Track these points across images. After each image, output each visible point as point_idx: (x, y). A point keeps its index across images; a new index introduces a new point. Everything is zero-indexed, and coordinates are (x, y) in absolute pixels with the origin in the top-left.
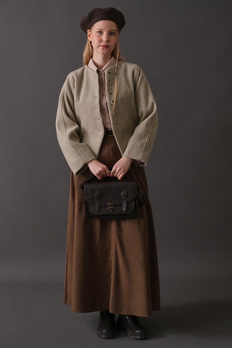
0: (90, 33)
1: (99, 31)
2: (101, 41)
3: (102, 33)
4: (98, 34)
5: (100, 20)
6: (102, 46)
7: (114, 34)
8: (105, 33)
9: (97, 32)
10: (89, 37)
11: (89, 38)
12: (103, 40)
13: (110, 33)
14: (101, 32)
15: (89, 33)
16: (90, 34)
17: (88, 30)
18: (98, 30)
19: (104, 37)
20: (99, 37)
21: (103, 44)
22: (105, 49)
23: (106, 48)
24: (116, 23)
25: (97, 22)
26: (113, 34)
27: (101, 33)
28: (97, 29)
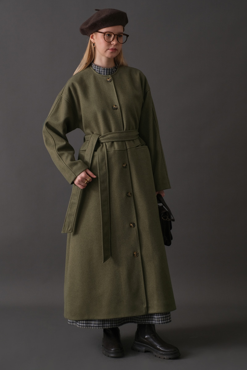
6: (111, 49)
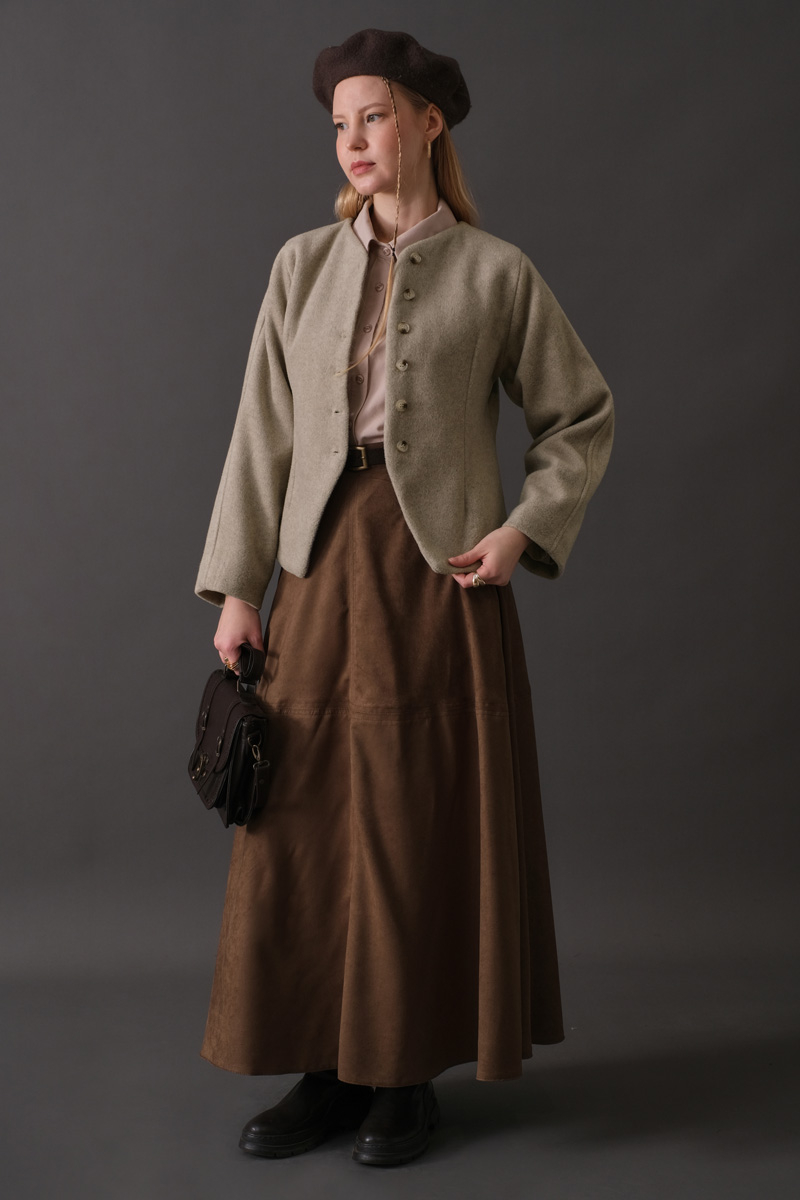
7: (381, 116)
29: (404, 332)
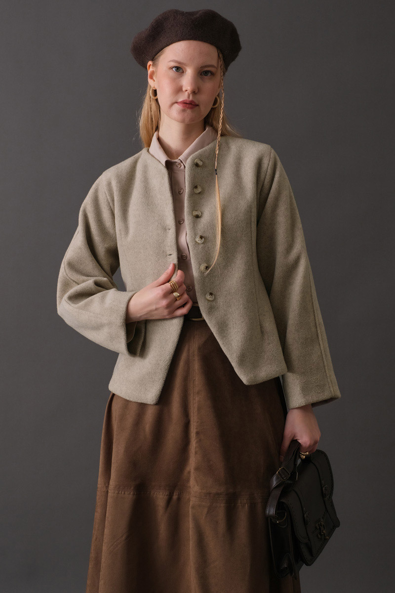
0: (154, 70)
1: (176, 67)
2: (179, 90)
3: (183, 72)
4: (173, 73)
5: (179, 40)
7: (213, 74)
8: (189, 72)
9: (171, 68)
10: (152, 78)
11: (150, 81)
12: (184, 89)
13: (203, 73)
14: (179, 69)
15: (150, 70)
16: (153, 73)
17: (150, 63)
18: (173, 64)
19: (187, 81)
20: (174, 80)
21: (183, 97)
22: (189, 111)
23: (191, 108)
24: (218, 48)
25: (172, 43)
26: (209, 74)
27: (181, 71)
28: (171, 61)
29: (197, 217)
